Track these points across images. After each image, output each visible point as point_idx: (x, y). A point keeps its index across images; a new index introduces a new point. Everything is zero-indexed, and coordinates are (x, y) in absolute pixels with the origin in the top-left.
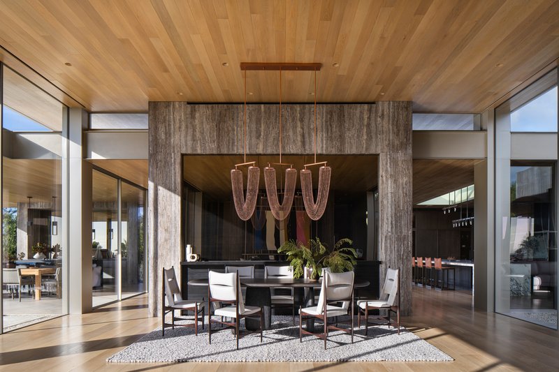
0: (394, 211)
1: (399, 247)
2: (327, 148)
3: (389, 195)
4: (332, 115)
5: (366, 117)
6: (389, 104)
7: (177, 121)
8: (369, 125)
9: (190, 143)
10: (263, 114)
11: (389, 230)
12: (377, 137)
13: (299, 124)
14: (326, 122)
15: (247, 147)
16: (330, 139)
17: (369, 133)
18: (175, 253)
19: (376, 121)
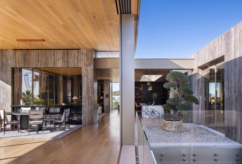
0: (87, 88)
1: (89, 100)
2: (63, 65)
3: (85, 82)
4: (64, 54)
5: (76, 54)
6: (85, 49)
7: (10, 56)
8: (77, 57)
9: (14, 64)
10: (40, 53)
11: (85, 94)
12: (80, 61)
13: (53, 57)
14: (62, 56)
15: (35, 65)
16: (64, 62)
17: (78, 60)
18: (9, 102)
19: (80, 56)
